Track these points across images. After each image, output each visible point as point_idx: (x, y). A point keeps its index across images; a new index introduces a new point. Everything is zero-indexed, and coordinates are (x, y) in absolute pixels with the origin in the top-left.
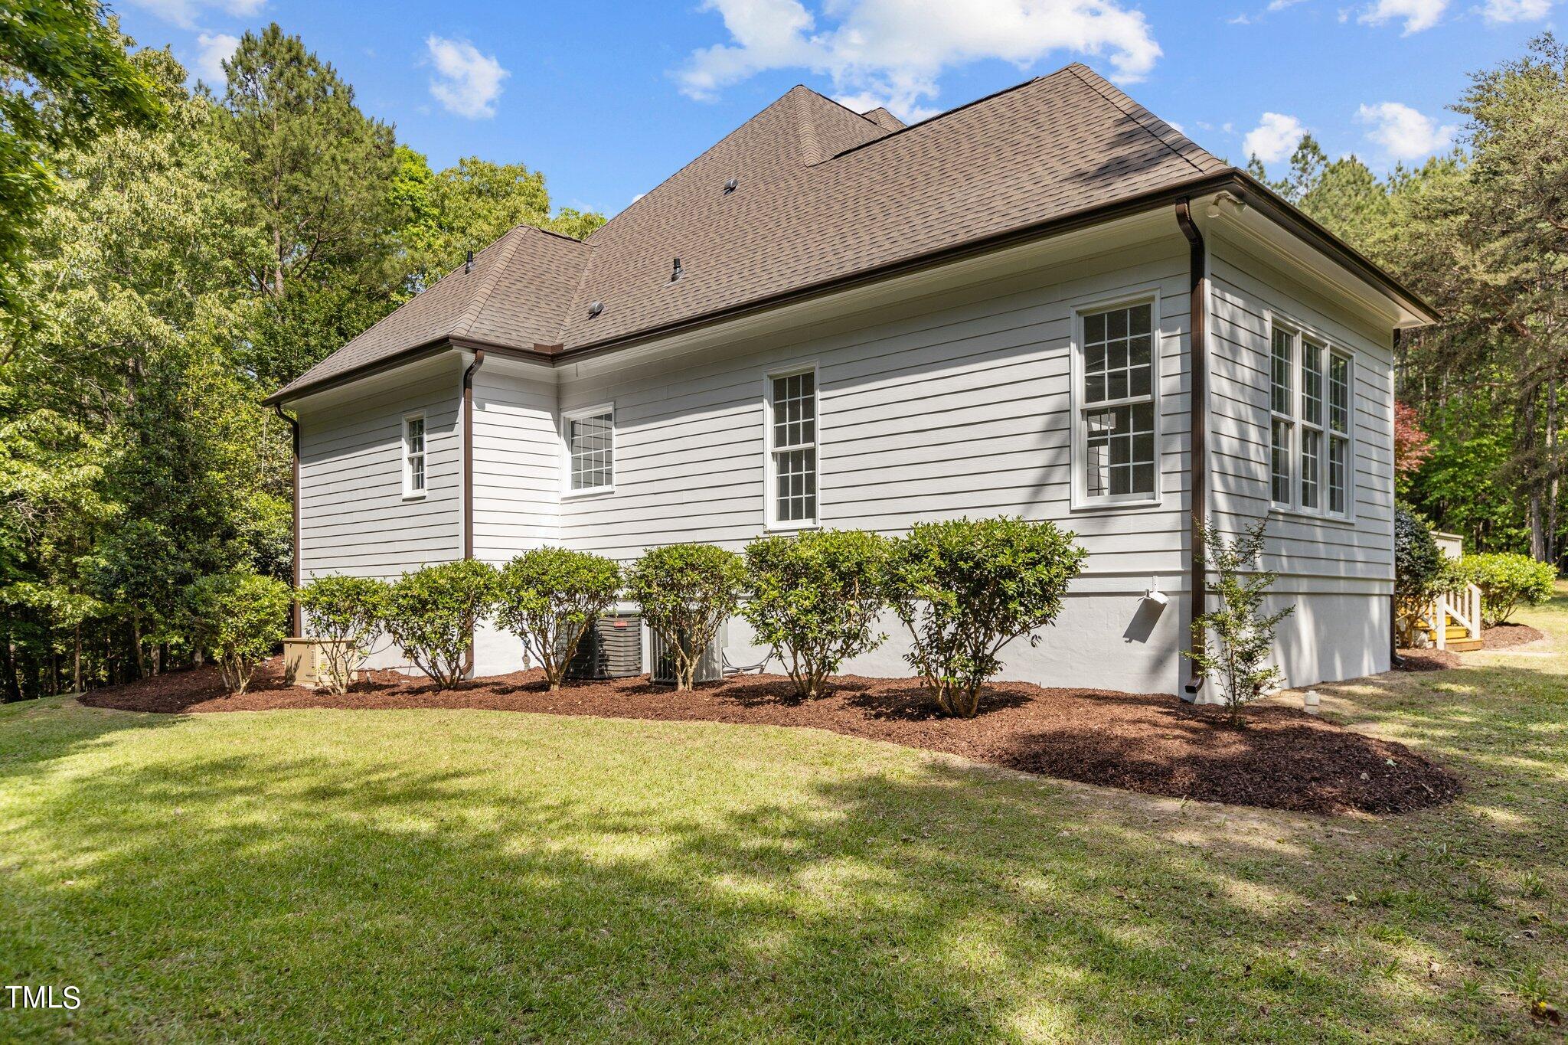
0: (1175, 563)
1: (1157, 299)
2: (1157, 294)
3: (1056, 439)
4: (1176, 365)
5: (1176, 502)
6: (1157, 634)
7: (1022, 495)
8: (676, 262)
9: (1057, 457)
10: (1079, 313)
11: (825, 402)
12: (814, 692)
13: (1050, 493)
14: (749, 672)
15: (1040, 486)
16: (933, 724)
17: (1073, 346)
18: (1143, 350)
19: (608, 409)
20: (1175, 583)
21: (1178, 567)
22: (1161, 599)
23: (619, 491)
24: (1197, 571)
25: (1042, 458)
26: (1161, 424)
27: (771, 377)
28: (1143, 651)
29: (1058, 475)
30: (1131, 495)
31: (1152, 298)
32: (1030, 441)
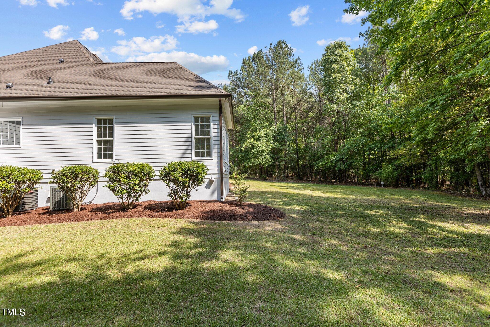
0: (216, 172)
1: (212, 116)
2: (212, 115)
3: (188, 143)
4: (216, 131)
5: (216, 159)
6: (212, 187)
7: (179, 156)
8: (50, 79)
9: (188, 147)
10: (193, 116)
11: (116, 128)
12: (131, 207)
13: (186, 156)
14: (87, 204)
15: (184, 154)
16: (174, 212)
17: (192, 123)
18: (208, 126)
19: (19, 119)
20: (216, 176)
21: (217, 173)
22: (213, 179)
23: (22, 147)
24: (222, 173)
25: (184, 148)
26: (212, 142)
27: (96, 118)
28: (209, 191)
29: (188, 152)
30: (205, 157)
31: (211, 116)
32: (181, 144)
